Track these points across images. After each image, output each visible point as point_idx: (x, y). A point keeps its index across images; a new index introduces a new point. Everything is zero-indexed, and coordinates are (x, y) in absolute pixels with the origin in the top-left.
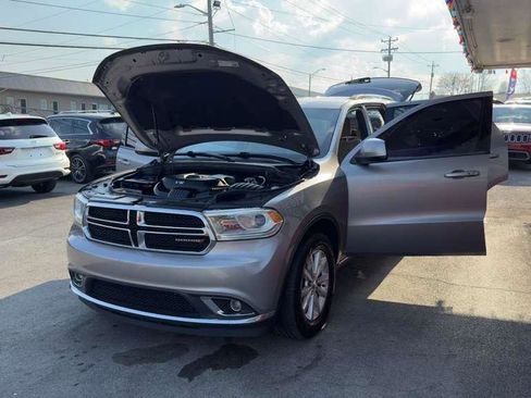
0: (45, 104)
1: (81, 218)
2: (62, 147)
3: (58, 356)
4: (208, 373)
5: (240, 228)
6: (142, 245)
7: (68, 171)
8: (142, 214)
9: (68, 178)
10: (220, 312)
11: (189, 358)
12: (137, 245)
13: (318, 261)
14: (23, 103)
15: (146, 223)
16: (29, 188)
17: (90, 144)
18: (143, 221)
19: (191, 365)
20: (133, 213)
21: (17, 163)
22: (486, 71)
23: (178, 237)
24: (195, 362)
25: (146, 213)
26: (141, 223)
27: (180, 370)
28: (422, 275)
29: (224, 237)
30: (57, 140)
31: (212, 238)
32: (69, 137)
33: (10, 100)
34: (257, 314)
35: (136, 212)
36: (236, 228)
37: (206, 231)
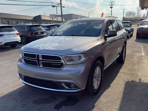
0: (14, 22)
1: (22, 57)
2: (18, 34)
3: (15, 101)
4: (64, 108)
5: (73, 60)
6: (41, 66)
7: (20, 41)
8: (41, 56)
9: (20, 43)
10: (67, 88)
11: (57, 102)
12: (39, 66)
13: (98, 70)
14: (8, 22)
15: (42, 59)
16: (9, 46)
17: (26, 33)
18: (41, 58)
19: (58, 104)
20: (38, 55)
21: (5, 39)
22: (145, 9)
23: (53, 63)
24: (59, 104)
25: (42, 55)
26: (41, 59)
27: (54, 106)
28: (128, 72)
29: (68, 63)
30: (17, 32)
31: (64, 63)
32: (20, 31)
33: (4, 21)
34: (79, 88)
35: (39, 55)
36: (72, 60)
37: (62, 61)
